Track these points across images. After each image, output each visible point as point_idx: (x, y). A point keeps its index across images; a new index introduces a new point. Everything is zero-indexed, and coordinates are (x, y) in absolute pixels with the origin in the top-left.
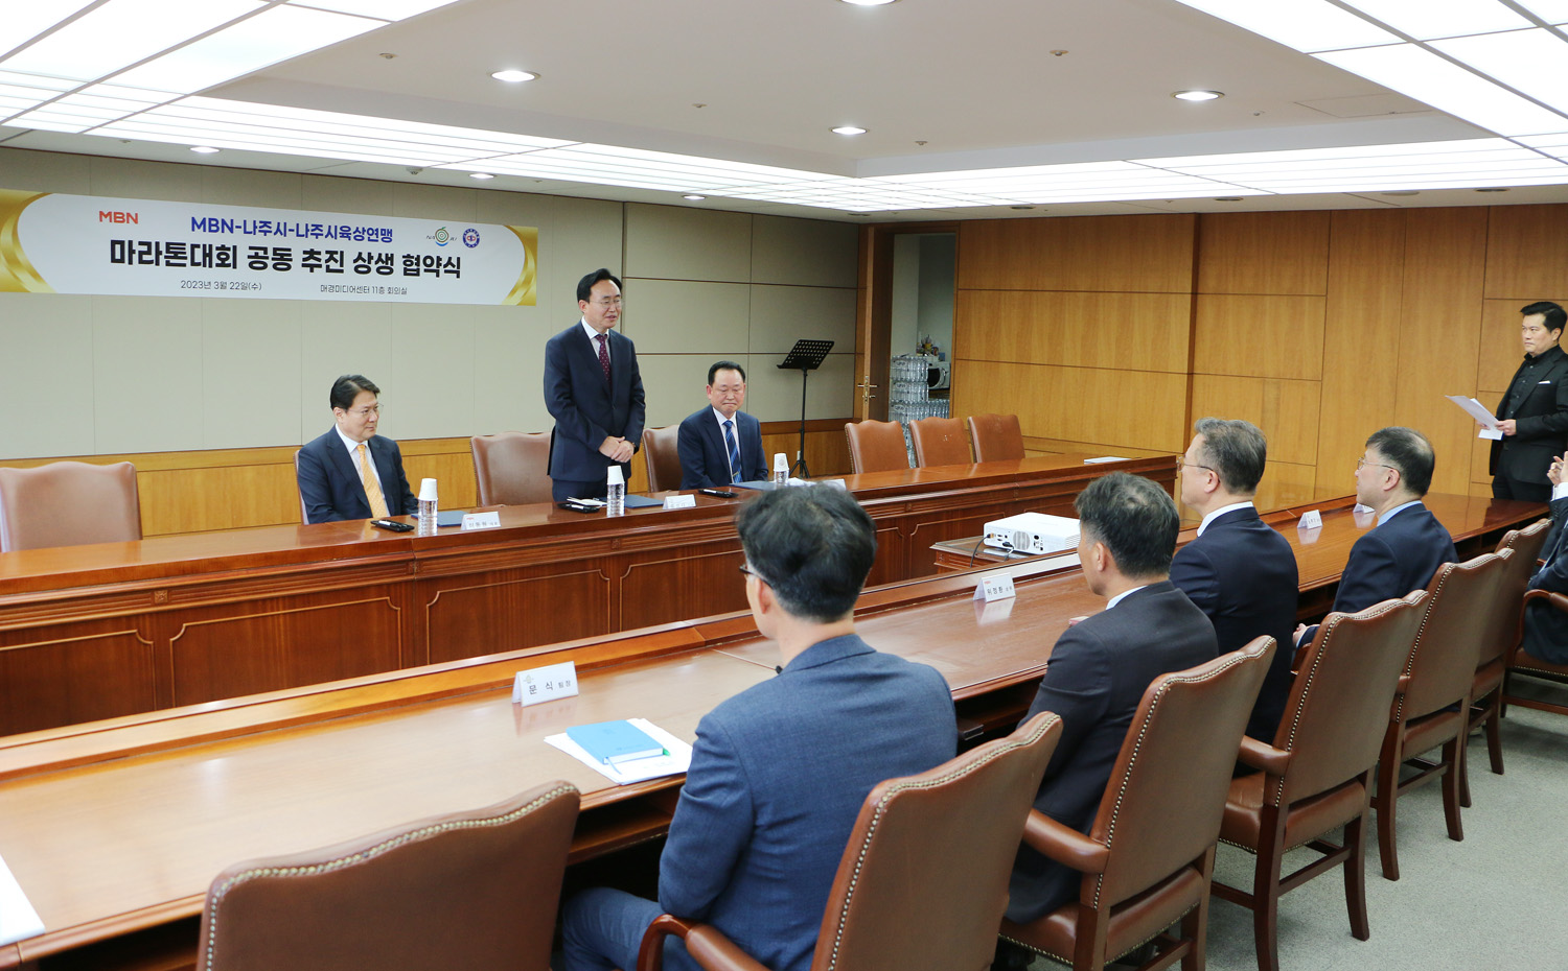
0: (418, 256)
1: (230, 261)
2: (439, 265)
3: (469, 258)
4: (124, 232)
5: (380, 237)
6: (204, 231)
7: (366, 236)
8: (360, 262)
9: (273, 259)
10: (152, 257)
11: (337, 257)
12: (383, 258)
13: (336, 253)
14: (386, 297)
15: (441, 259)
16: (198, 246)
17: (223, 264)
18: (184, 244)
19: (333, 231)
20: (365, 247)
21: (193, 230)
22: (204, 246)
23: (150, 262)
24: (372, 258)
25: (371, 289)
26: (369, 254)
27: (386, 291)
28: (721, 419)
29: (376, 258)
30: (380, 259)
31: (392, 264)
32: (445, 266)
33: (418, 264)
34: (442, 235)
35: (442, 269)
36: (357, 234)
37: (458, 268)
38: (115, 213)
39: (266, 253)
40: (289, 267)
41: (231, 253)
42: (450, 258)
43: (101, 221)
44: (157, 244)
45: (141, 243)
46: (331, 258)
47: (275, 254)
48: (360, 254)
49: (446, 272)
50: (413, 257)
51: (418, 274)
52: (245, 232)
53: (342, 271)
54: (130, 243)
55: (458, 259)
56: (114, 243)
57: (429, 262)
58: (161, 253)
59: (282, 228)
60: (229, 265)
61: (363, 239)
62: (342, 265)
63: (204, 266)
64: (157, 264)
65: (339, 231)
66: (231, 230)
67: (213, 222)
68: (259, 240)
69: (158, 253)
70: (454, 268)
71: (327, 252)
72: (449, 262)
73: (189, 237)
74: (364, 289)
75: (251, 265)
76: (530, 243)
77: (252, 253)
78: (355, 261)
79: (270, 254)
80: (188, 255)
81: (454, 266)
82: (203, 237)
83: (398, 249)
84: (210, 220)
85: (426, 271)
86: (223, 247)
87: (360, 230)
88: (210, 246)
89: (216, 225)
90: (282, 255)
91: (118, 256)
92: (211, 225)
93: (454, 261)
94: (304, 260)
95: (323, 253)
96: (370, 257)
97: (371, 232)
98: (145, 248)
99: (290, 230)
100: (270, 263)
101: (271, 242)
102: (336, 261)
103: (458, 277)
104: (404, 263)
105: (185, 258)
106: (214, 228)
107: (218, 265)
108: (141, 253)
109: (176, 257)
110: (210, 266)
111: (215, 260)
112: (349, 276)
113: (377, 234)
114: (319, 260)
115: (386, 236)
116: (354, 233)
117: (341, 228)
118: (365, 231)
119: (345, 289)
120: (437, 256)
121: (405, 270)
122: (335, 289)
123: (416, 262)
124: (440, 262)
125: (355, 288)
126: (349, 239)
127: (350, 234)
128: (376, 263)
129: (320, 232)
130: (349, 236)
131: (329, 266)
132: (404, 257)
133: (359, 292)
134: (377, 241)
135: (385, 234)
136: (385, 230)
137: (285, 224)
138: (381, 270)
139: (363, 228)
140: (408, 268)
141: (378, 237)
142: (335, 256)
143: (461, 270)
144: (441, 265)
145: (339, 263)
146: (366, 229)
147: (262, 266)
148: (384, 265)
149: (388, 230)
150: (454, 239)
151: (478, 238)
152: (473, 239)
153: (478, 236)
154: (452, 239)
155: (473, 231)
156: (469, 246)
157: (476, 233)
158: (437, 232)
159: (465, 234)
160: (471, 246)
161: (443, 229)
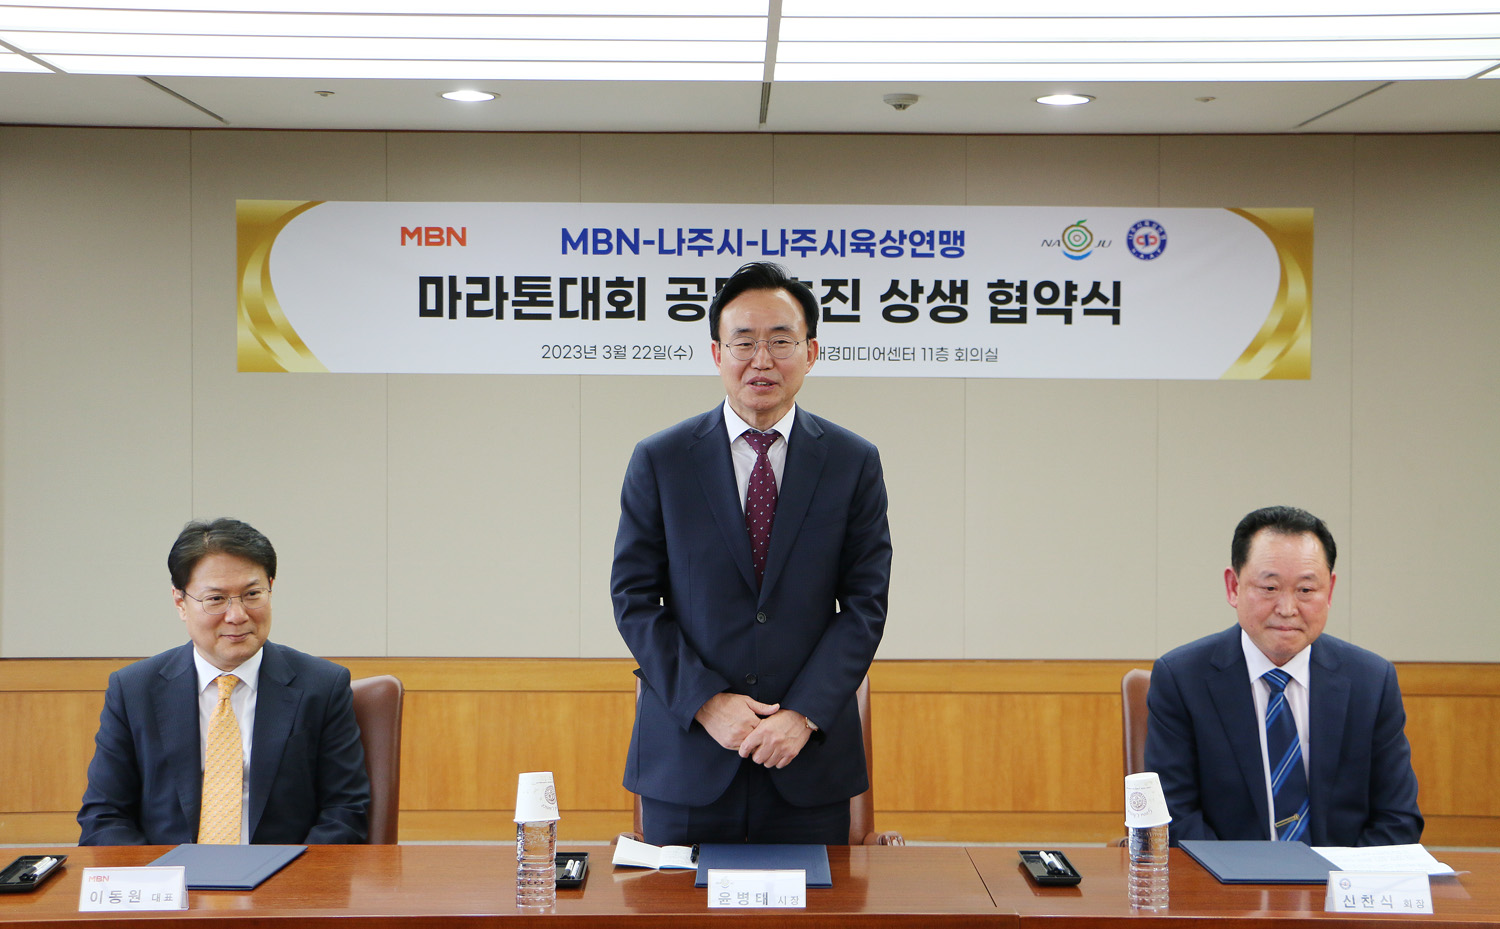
0: (1024, 284)
1: (633, 306)
2: (1070, 299)
3: (1139, 281)
4: (444, 262)
5: (938, 247)
6: (585, 251)
7: (907, 246)
8: (895, 300)
10: (490, 304)
11: (846, 291)
12: (946, 288)
13: (844, 283)
14: (952, 369)
15: (1075, 287)
16: (573, 281)
17: (619, 313)
18: (548, 279)
19: (836, 241)
20: (906, 269)
21: (564, 251)
22: (585, 280)
23: (488, 313)
24: (921, 290)
25: (919, 354)
26: (915, 283)
27: (952, 356)
29: (929, 290)
30: (938, 291)
31: (964, 301)
32: (1085, 301)
33: (1022, 299)
34: (1077, 238)
35: (1077, 308)
36: (889, 243)
37: (1117, 301)
38: (428, 229)
39: (701, 287)
41: (634, 292)
42: (1096, 285)
43: (403, 243)
44: (500, 280)
45: (470, 280)
49: (1087, 312)
50: (1011, 285)
51: (1023, 319)
52: (662, 251)
53: (856, 319)
54: (453, 280)
55: (1117, 286)
56: (424, 281)
57: (1047, 293)
58: (505, 296)
59: (733, 241)
60: (630, 314)
61: (901, 252)
62: (856, 306)
63: (585, 316)
64: (500, 316)
65: (849, 239)
66: (635, 249)
67: (603, 236)
68: (689, 264)
69: (502, 296)
70: (1107, 304)
71: (825, 282)
72: (1095, 291)
73: (555, 265)
74: (902, 353)
75: (672, 313)
76: (1293, 244)
77: (675, 289)
78: (884, 298)
79: (710, 289)
80: (555, 297)
81: (1105, 300)
82: (582, 265)
83: (977, 270)
84: (596, 232)
85: (1040, 312)
86: (620, 281)
87: (895, 235)
88: (596, 280)
89: (606, 241)
91: (431, 305)
92: (596, 241)
93: (1107, 290)
95: (818, 284)
96: (917, 288)
97: (917, 238)
98: (477, 289)
99: (749, 243)
101: (713, 267)
102: (844, 299)
103: (1116, 321)
104: (992, 298)
105: (550, 304)
106: (602, 247)
107: (609, 315)
108: (471, 298)
109: (533, 302)
110: (596, 317)
111: (605, 306)
112: (872, 328)
113: (931, 244)
115: (952, 245)
116: (882, 242)
117: (854, 235)
118: (905, 237)
119: (864, 354)
120: (1067, 282)
121: (994, 312)
122: (841, 355)
123: (1018, 294)
124: (1074, 293)
125: (887, 351)
126: (872, 255)
127: (874, 244)
128: (930, 299)
129: (810, 244)
130: (872, 248)
131: (829, 309)
132: (990, 285)
133: (892, 357)
134: (932, 255)
135: (948, 242)
136: (948, 233)
137: (740, 232)
138: (942, 314)
139: (901, 232)
140: (1000, 307)
141: (932, 248)
142: (842, 289)
143: (1123, 308)
144: (1075, 298)
145: (850, 302)
146: (907, 233)
147: (694, 313)
148: (947, 303)
149: (955, 232)
150: (1106, 244)
151: (1164, 237)
152: (1151, 240)
153: (1162, 233)
154: (1102, 244)
155: (1151, 223)
156: (1142, 256)
157: (1158, 227)
158: (1065, 231)
159: (1131, 232)
160: (1147, 257)
161: (1078, 224)
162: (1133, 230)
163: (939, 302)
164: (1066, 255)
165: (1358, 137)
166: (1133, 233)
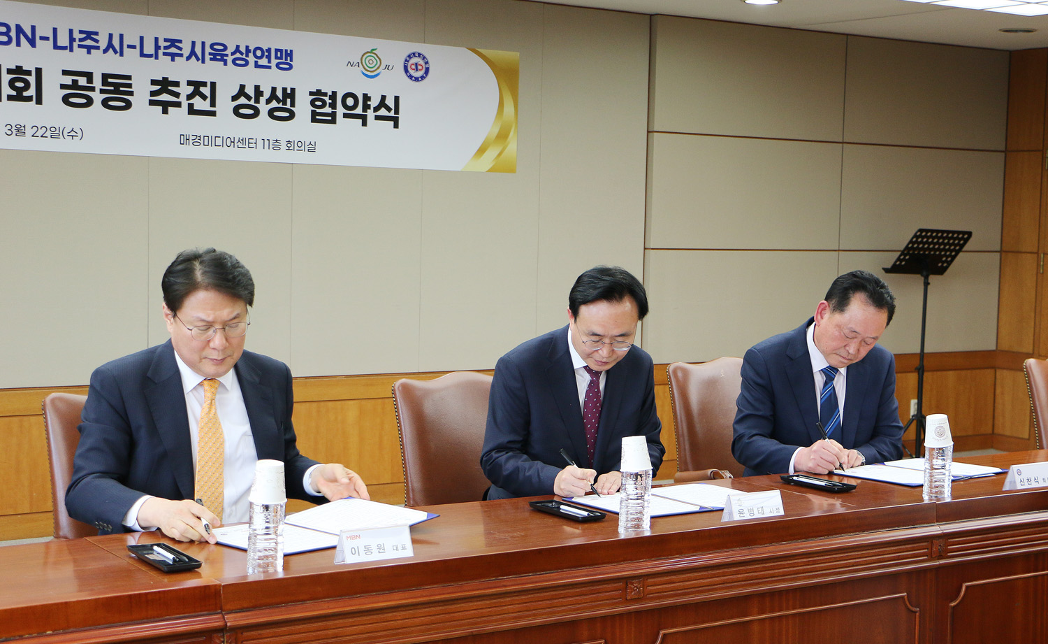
0: (334, 93)
1: (31, 92)
2: (366, 107)
3: (412, 97)
5: (274, 62)
7: (251, 59)
8: (243, 100)
9: (102, 91)
11: (206, 91)
12: (279, 94)
13: (204, 84)
14: (283, 156)
15: (369, 99)
17: (19, 97)
19: (198, 50)
20: (251, 77)
24: (262, 94)
25: (260, 143)
26: (257, 88)
27: (284, 146)
28: (818, 362)
29: (267, 94)
30: (273, 96)
31: (293, 104)
32: (376, 109)
33: (333, 105)
34: (370, 61)
35: (370, 114)
36: (238, 55)
37: (397, 111)
39: (90, 80)
40: (128, 105)
41: (32, 79)
42: (383, 98)
46: (197, 92)
47: (105, 82)
48: (242, 87)
49: (377, 118)
50: (325, 94)
51: (333, 121)
52: (56, 47)
53: (213, 114)
55: (397, 99)
57: (350, 102)
59: (116, 43)
60: (29, 99)
61: (247, 63)
62: (213, 104)
65: (208, 50)
66: (32, 43)
67: (3, 29)
68: (79, 60)
70: (390, 112)
71: (190, 83)
72: (383, 103)
74: (248, 143)
75: (66, 100)
76: (507, 76)
77: (68, 80)
78: (234, 98)
79: (98, 82)
81: (389, 109)
83: (302, 80)
85: (346, 116)
86: (19, 70)
87: (243, 49)
89: (6, 34)
90: (117, 86)
93: (390, 102)
94: (153, 94)
95: (183, 84)
96: (258, 92)
97: (259, 53)
99: (129, 46)
100: (97, 97)
101: (99, 64)
102: (204, 97)
103: (396, 126)
104: (312, 103)
106: (3, 39)
107: (10, 98)
111: (6, 90)
112: (225, 122)
113: (269, 57)
114: (177, 95)
115: (284, 61)
116: (233, 54)
117: (212, 46)
118: (250, 51)
119: (219, 141)
120: (364, 94)
121: (314, 114)
122: (202, 142)
123: (331, 101)
124: (369, 103)
125: (236, 141)
126: (225, 64)
127: (227, 55)
128: (268, 101)
129: (177, 51)
130: (225, 58)
131: (193, 104)
132: (311, 93)
133: (240, 145)
134: (269, 67)
135: (281, 58)
136: (281, 51)
137: (121, 36)
138: (276, 114)
139: (247, 47)
140: (318, 110)
141: (269, 62)
142: (202, 89)
143: (400, 116)
144: (369, 107)
145: (208, 100)
146: (252, 48)
147: (84, 101)
148: (281, 105)
149: (286, 50)
150: (390, 68)
151: (427, 66)
152: (420, 67)
153: (427, 63)
154: (387, 67)
155: (420, 55)
156: (414, 79)
157: (424, 58)
158: (363, 56)
159: (406, 60)
160: (417, 79)
161: (372, 51)
162: (408, 59)
163: (274, 104)
164: (363, 74)
165: (546, 5)
166: (408, 61)
